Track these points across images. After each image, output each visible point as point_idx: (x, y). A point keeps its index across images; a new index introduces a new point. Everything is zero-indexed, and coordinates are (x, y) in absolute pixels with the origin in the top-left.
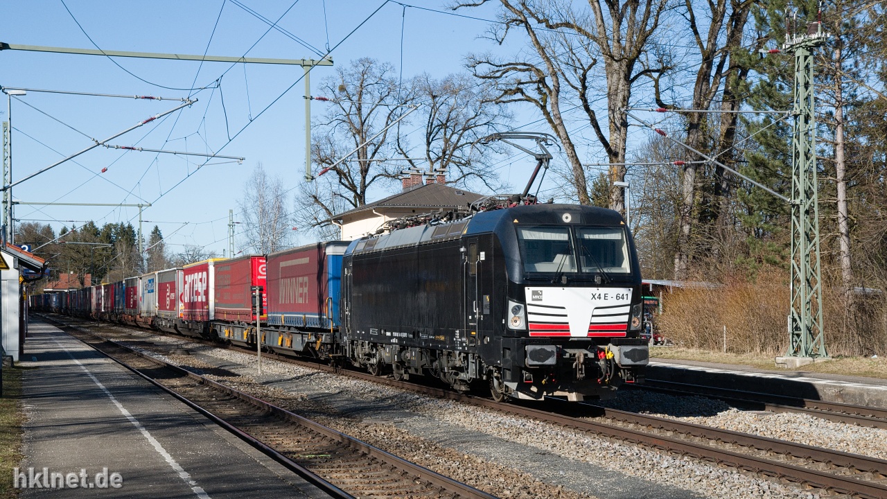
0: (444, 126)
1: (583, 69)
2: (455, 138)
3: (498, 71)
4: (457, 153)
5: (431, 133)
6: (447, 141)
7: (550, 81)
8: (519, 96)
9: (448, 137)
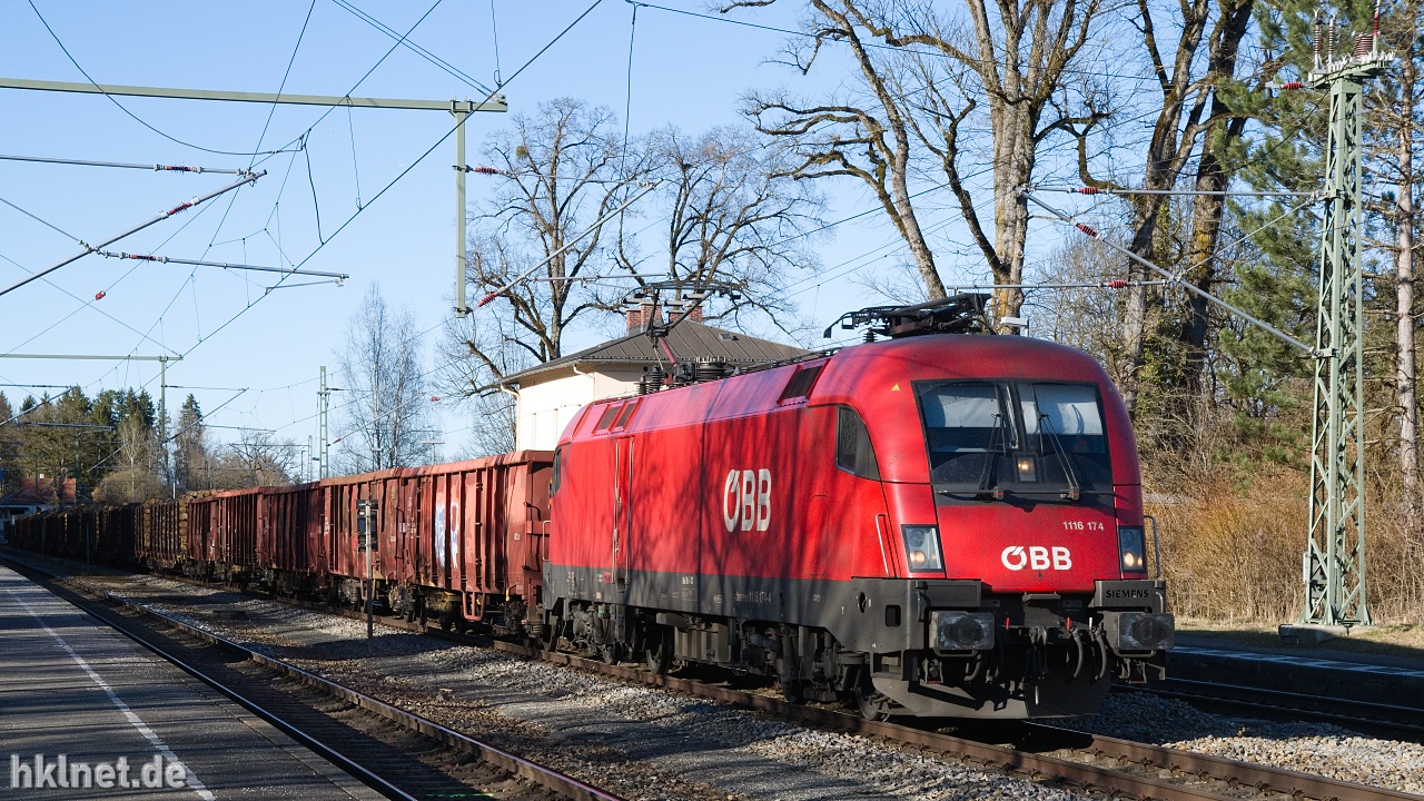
0: (701, 218)
1: (952, 117)
2: (720, 240)
3: (799, 121)
4: (724, 267)
5: (678, 233)
6: (706, 246)
7: (890, 139)
8: (837, 165)
9: (708, 237)
